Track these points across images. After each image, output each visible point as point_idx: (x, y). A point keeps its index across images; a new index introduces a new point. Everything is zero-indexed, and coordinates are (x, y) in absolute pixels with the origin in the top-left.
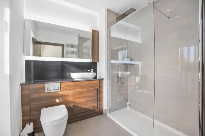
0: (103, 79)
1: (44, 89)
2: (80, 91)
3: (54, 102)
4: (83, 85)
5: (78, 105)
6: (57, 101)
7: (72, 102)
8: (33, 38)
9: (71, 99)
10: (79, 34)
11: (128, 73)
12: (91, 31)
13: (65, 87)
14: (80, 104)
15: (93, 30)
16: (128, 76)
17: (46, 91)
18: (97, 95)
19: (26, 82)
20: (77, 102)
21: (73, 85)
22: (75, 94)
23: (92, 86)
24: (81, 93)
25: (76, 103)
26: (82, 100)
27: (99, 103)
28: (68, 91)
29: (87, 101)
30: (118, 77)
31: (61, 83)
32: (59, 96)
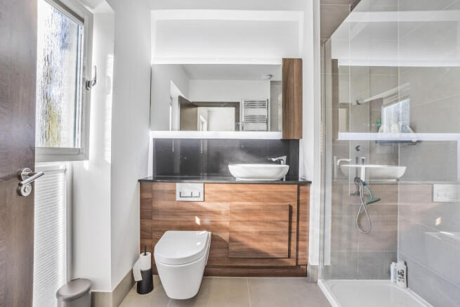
0: (310, 182)
1: (174, 192)
2: (244, 205)
3: (190, 221)
4: (254, 193)
5: (240, 239)
6: (198, 221)
7: (227, 229)
8: (180, 98)
9: (225, 222)
10: (271, 76)
11: (400, 171)
12: (280, 63)
13: (214, 195)
14: (244, 236)
15: (284, 60)
16: (398, 180)
17: (178, 198)
18: (290, 222)
19: (154, 177)
20: (236, 230)
21: (230, 192)
22: (234, 213)
23: (276, 199)
24: (248, 211)
25: (237, 232)
26: (251, 229)
27: (294, 243)
28: (219, 204)
29: (260, 233)
30: (357, 179)
31: (206, 185)
32: (201, 212)
